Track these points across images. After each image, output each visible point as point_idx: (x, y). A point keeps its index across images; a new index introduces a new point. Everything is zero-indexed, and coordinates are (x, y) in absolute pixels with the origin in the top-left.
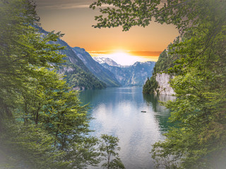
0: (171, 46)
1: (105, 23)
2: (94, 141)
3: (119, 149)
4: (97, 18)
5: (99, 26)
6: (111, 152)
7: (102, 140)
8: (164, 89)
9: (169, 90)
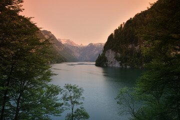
6: (75, 102)
8: (112, 62)
9: (115, 64)
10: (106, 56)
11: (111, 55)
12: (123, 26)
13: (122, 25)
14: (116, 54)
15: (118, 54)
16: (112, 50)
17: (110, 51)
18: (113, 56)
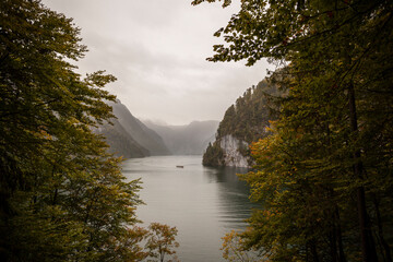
0: (240, 101)
1: (225, 54)
2: (140, 235)
3: (177, 245)
4: (216, 47)
5: (216, 59)
6: (165, 250)
7: (151, 231)
8: (233, 158)
9: (239, 161)
10: (222, 146)
11: (231, 146)
12: (252, 91)
13: (250, 90)
14: (240, 144)
15: (244, 143)
16: (233, 136)
17: (230, 137)
18: (236, 148)
